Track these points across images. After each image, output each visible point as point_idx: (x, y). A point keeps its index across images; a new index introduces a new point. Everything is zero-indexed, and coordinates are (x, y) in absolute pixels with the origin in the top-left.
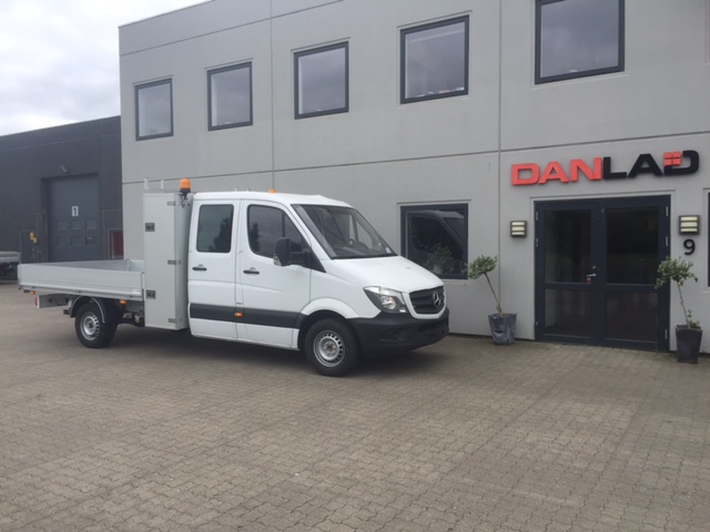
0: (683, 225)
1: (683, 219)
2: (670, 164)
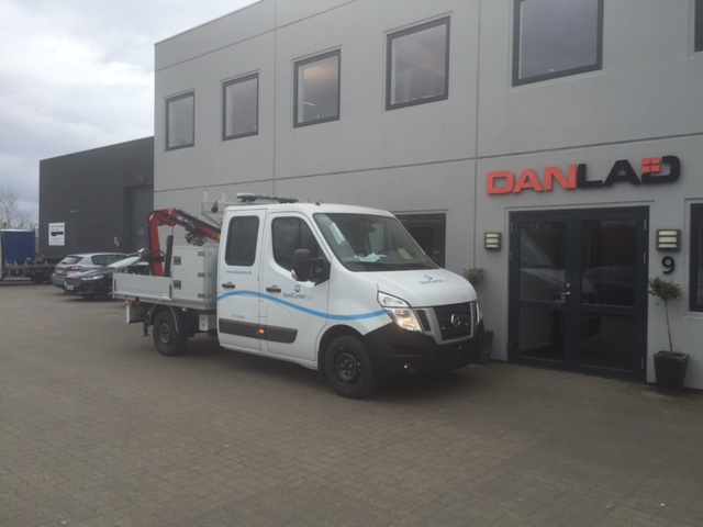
0: (662, 240)
1: (661, 233)
2: (648, 171)
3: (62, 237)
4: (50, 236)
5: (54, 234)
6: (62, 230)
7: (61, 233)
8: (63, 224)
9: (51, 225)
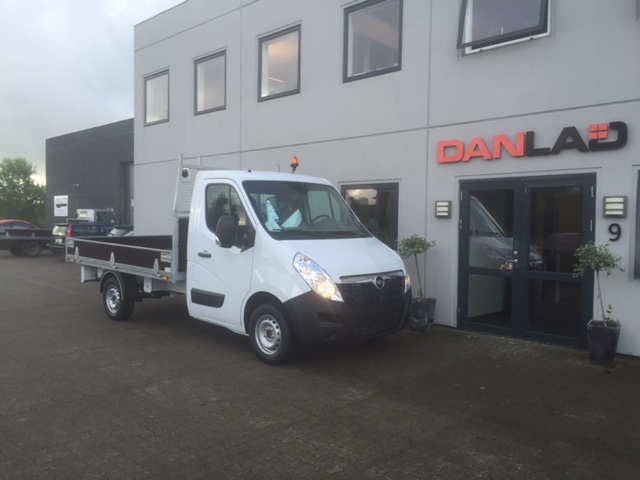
0: (608, 207)
1: (608, 200)
2: (595, 137)
3: (66, 208)
4: (55, 208)
5: (59, 206)
6: (66, 202)
7: (65, 205)
8: (66, 197)
9: (56, 197)
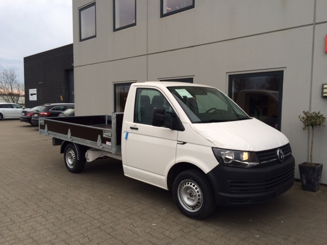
3: (36, 96)
4: (30, 96)
5: (32, 95)
6: (35, 92)
7: (35, 94)
8: (36, 89)
9: (30, 90)
